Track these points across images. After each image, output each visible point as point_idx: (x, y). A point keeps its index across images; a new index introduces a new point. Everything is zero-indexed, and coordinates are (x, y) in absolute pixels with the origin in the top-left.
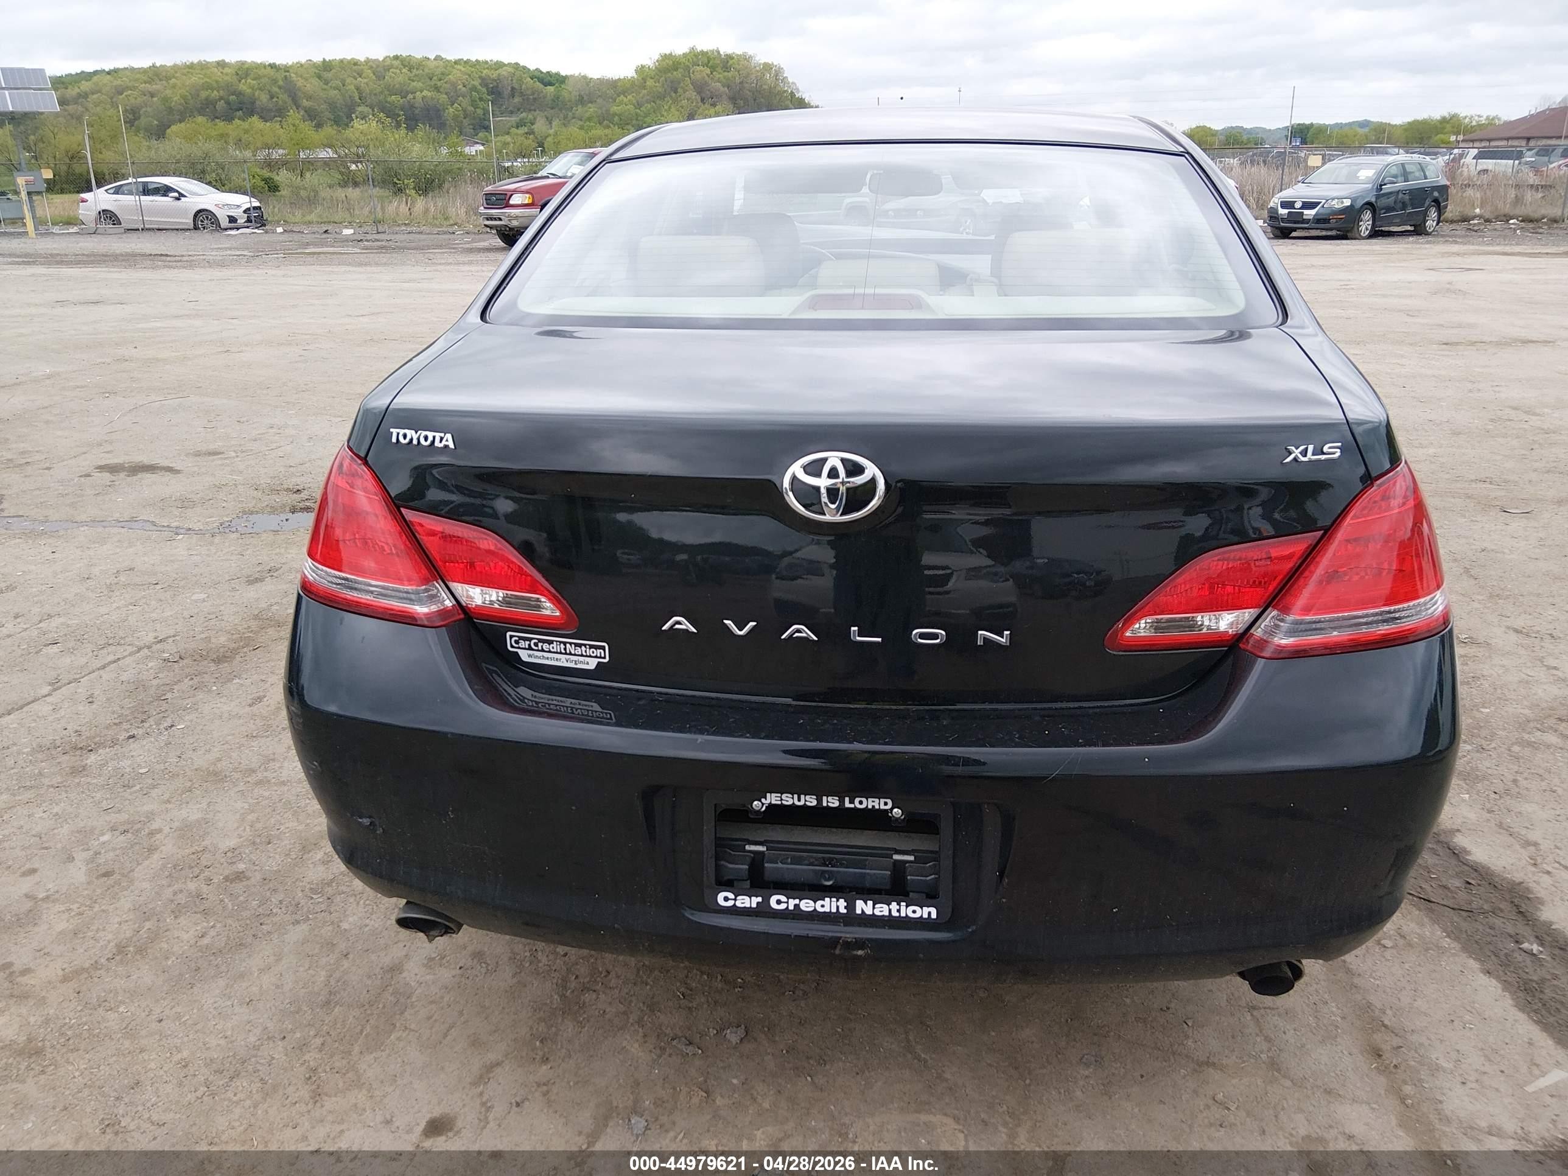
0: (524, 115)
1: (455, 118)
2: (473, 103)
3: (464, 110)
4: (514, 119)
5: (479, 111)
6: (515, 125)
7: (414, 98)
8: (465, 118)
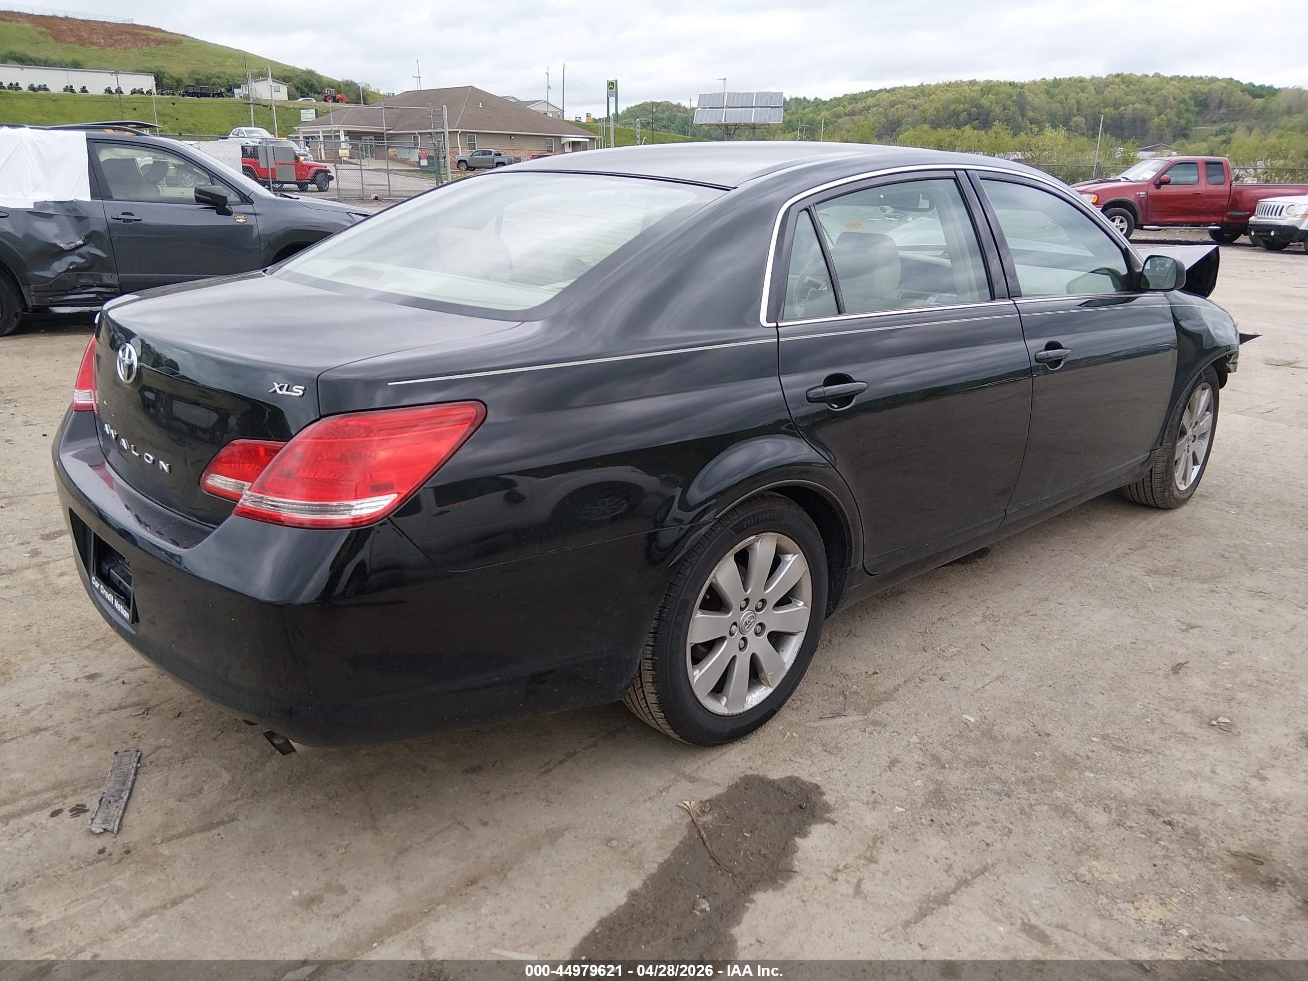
0: (1226, 124)
1: (1159, 128)
2: (1179, 114)
3: (1169, 120)
4: (1215, 128)
5: (1183, 121)
6: (1215, 133)
7: (1125, 110)
8: (1167, 127)
